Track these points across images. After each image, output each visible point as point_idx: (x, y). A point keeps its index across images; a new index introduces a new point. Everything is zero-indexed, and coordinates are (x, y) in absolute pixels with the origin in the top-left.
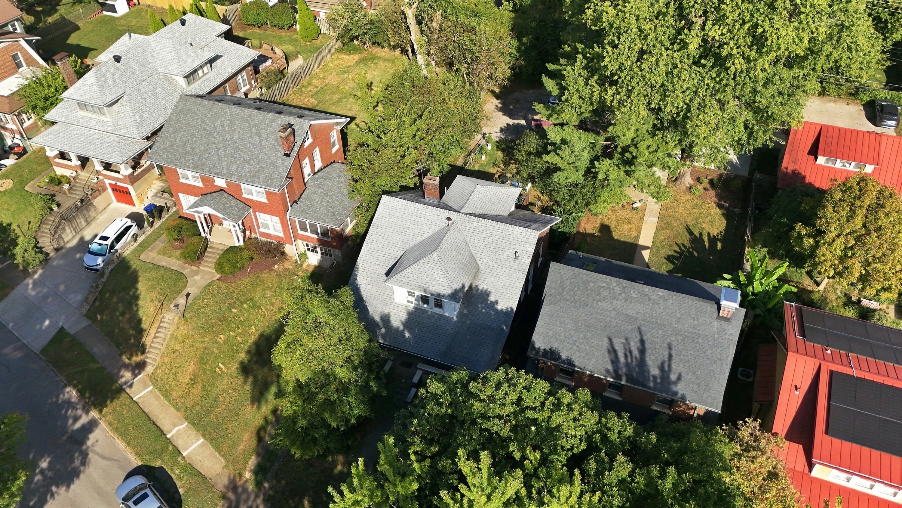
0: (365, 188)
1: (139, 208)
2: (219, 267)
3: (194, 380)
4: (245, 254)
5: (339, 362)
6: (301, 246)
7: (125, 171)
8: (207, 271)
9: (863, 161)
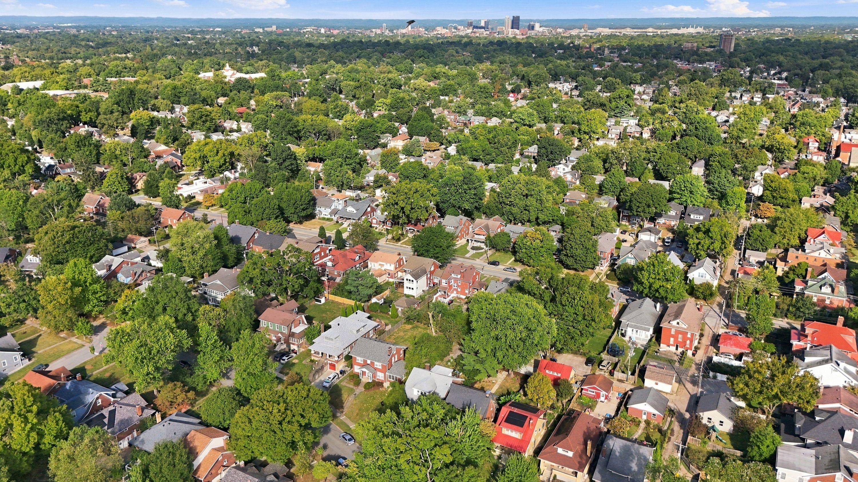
1: (338, 372)
2: (365, 387)
3: (357, 415)
4: (373, 385)
6: (388, 383)
7: (337, 359)
8: (361, 389)
9: (557, 373)
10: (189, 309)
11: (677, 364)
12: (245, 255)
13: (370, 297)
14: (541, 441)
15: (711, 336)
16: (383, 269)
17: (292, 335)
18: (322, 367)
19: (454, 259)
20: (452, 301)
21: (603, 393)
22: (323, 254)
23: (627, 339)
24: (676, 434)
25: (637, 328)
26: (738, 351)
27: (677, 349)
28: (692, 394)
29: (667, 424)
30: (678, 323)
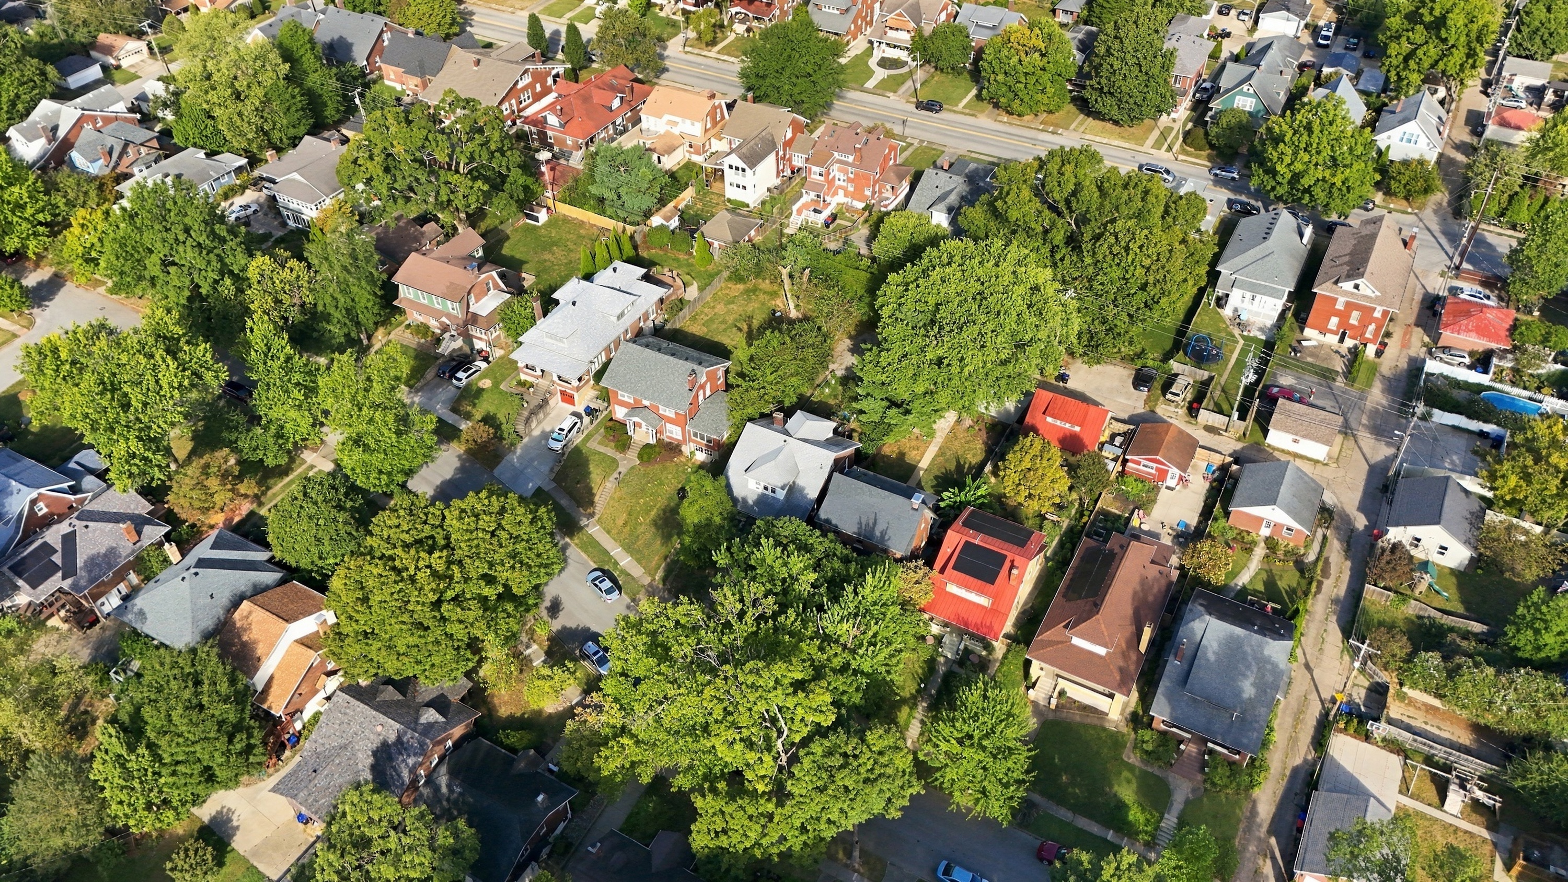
0: (737, 415)
1: (580, 409)
2: (640, 456)
3: (625, 524)
4: (657, 449)
5: (716, 514)
6: (692, 446)
7: (575, 383)
8: (631, 458)
9: (1073, 423)
10: (225, 270)
11: (1340, 382)
12: (357, 101)
13: (648, 214)
14: (1031, 593)
15: (1418, 297)
16: (676, 131)
17: (473, 319)
18: (545, 402)
19: (840, 97)
20: (834, 217)
21: (1174, 471)
22: (538, 88)
23: (1227, 312)
24: (1333, 570)
25: (1256, 290)
26: (1482, 344)
27: (1342, 340)
28: (1372, 462)
29: (1316, 547)
30: (1357, 287)
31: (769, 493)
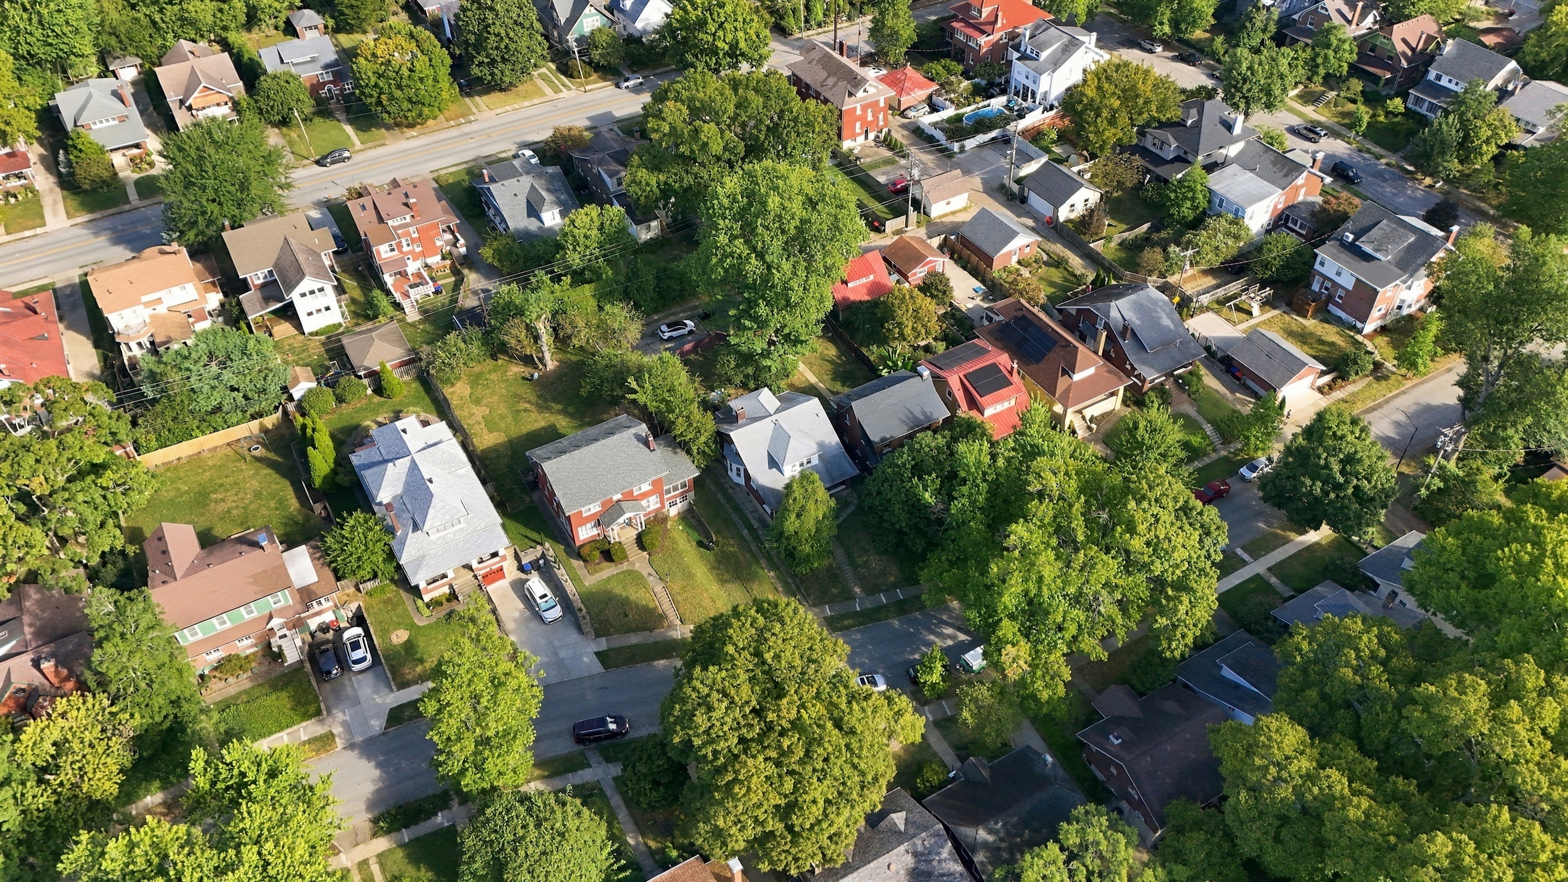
6: (668, 505)
7: (504, 551)
8: (639, 557)
9: (866, 275)
13: (285, 389)
26: (924, 94)
27: (866, 138)
28: (982, 189)
30: (865, 91)
31: (806, 466)
